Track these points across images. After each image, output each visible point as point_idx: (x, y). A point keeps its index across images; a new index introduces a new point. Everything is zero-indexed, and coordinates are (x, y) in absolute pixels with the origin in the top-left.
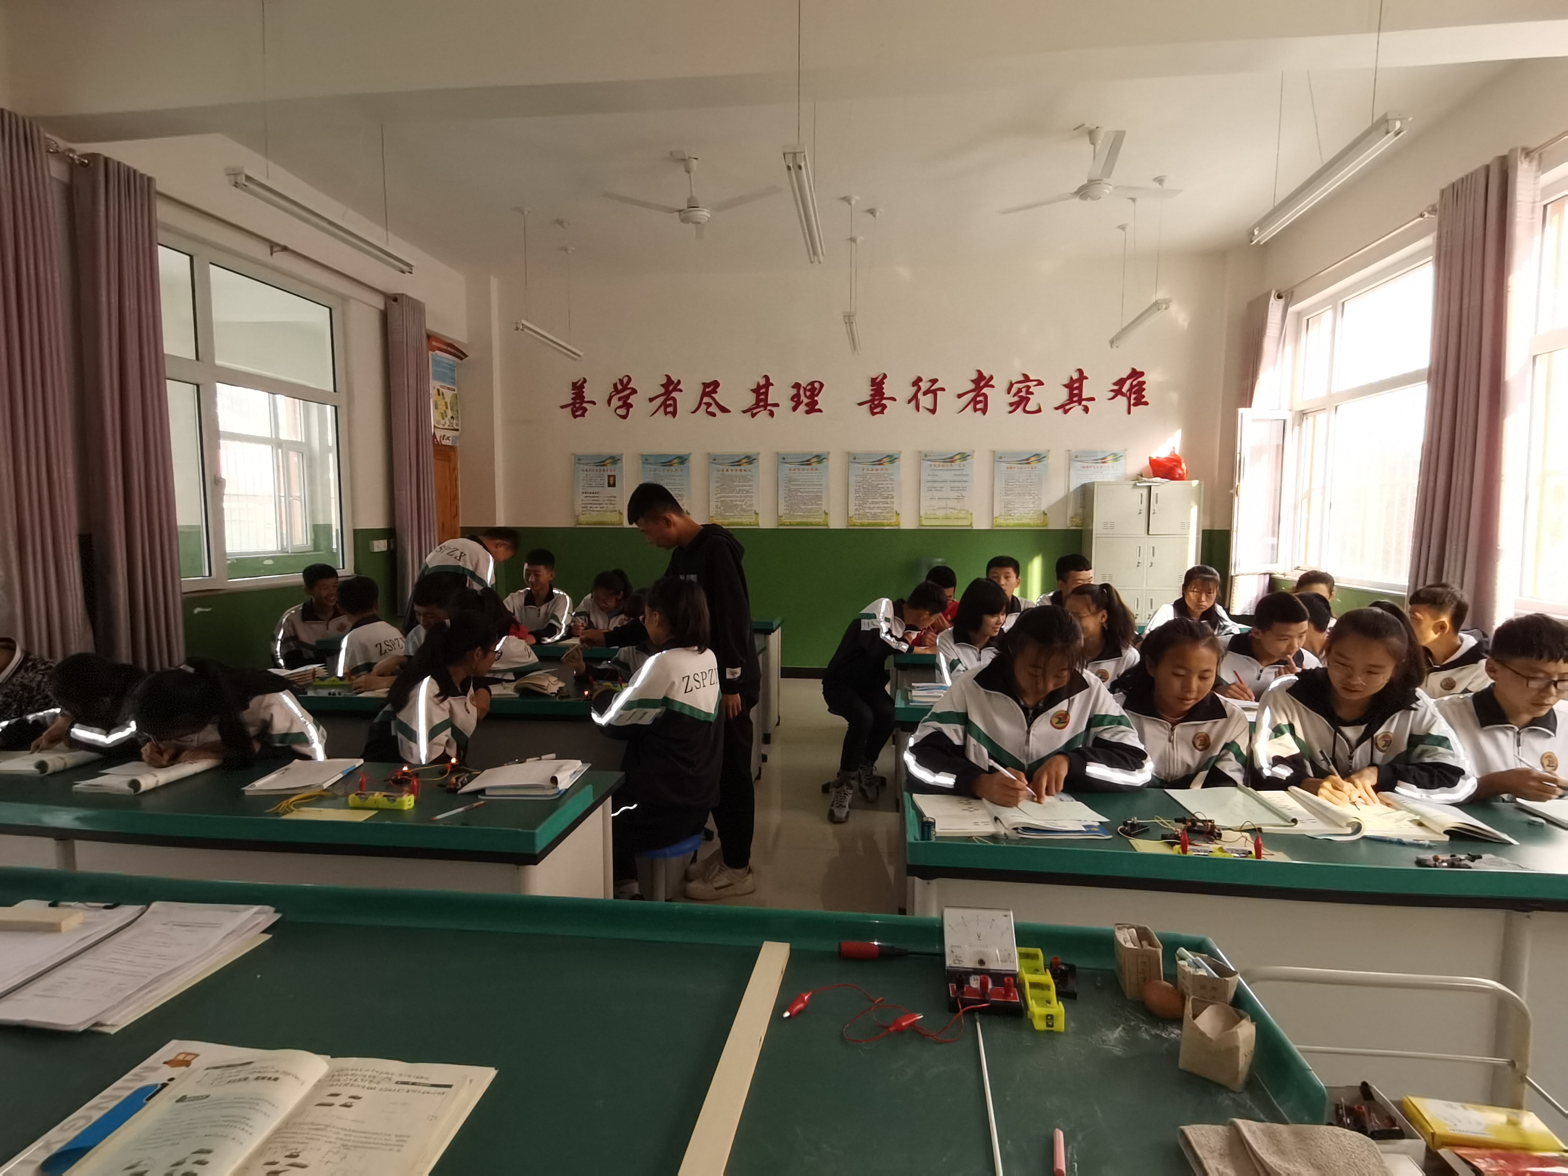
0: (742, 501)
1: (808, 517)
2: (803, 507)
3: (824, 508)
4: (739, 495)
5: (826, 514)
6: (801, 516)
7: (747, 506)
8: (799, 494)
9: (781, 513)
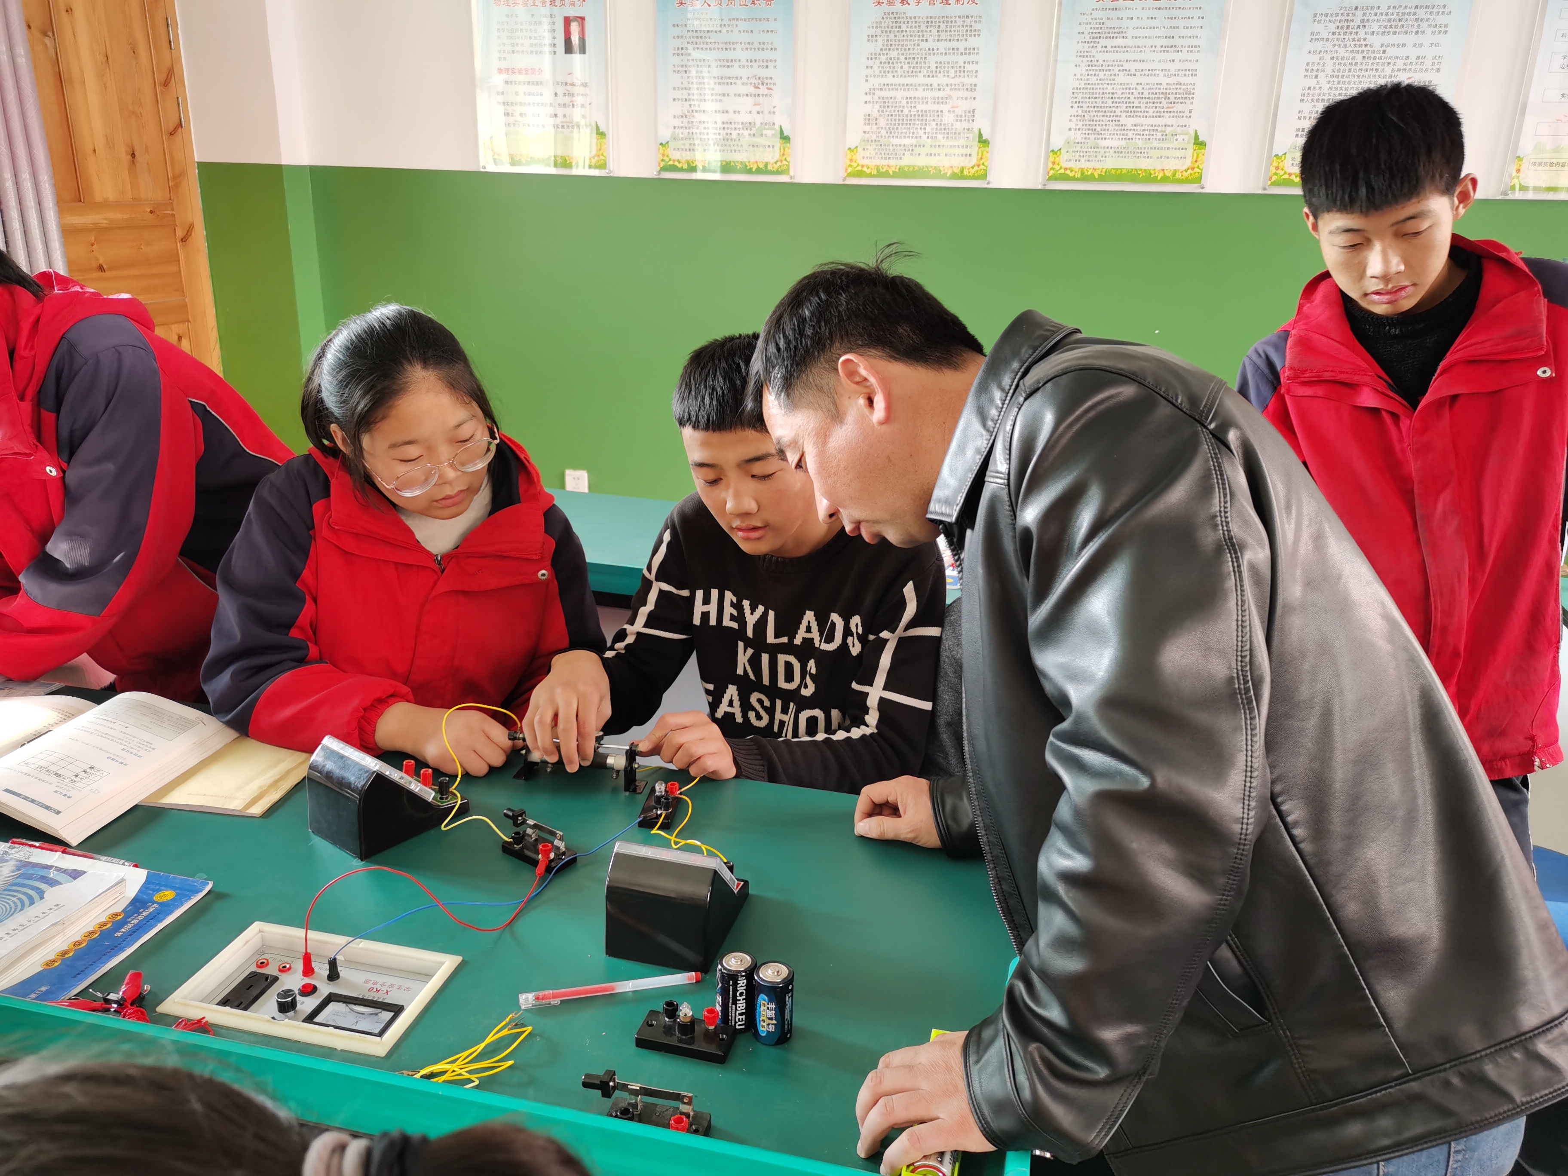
0: (943, 101)
1: (1139, 153)
2: (1129, 122)
3: (1197, 124)
4: (935, 81)
5: (1199, 143)
6: (1119, 152)
7: (959, 118)
8: (1122, 78)
9: (1057, 142)
